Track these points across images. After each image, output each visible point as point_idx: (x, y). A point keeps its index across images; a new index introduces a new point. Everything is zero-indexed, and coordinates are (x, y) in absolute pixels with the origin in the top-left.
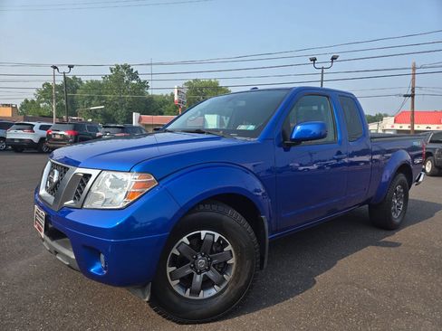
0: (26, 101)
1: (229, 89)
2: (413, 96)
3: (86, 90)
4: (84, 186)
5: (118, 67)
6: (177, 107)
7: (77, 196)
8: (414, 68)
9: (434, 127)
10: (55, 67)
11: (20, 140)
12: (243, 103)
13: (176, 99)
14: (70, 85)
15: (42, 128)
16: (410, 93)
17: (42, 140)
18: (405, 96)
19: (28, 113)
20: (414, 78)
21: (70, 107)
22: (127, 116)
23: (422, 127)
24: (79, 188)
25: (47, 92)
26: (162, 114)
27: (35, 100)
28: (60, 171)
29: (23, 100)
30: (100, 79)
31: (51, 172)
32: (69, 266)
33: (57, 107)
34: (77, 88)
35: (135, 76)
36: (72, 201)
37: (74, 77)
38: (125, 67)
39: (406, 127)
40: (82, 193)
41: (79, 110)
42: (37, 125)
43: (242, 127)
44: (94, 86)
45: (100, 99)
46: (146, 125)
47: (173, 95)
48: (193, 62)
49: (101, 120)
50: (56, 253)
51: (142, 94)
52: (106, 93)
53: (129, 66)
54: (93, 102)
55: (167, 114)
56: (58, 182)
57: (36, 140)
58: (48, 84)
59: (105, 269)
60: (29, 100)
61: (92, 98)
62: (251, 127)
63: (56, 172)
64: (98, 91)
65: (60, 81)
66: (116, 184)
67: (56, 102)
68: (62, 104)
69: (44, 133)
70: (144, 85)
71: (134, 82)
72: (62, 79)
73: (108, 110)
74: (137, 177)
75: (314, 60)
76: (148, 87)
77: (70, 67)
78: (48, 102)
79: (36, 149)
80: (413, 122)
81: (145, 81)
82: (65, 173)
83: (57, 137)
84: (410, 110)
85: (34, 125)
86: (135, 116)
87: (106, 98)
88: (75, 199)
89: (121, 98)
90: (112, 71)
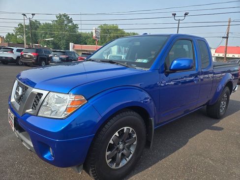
0: (9, 34)
1: (124, 30)
2: (227, 38)
3: (43, 29)
4: (39, 100)
5: (60, 16)
6: (95, 40)
7: (34, 107)
8: (229, 22)
9: (236, 56)
10: (24, 15)
11: (5, 57)
12: (138, 44)
13: (94, 35)
14: (34, 25)
15: (18, 51)
16: (226, 36)
17: (18, 57)
18: (223, 38)
19: (10, 41)
20: (229, 28)
21: (34, 38)
22: (66, 45)
23: (230, 56)
24: (35, 101)
25: (21, 29)
26: (86, 44)
27: (14, 34)
28: (23, 88)
29: (7, 34)
30: (51, 22)
31: (17, 88)
32: (30, 150)
33: (26, 38)
34: (38, 27)
35: (70, 21)
36: (31, 110)
37: (36, 21)
38: (65, 15)
39: (221, 55)
40: (37, 105)
41: (39, 40)
42: (15, 49)
43: (139, 61)
44: (47, 26)
45: (51, 34)
46: (77, 50)
47: (92, 33)
48: (104, 14)
49: (52, 46)
50: (22, 141)
51: (75, 32)
52: (54, 31)
53: (67, 15)
54: (47, 36)
55: (89, 44)
56: (22, 96)
57: (15, 58)
58: (20, 24)
59: (53, 156)
60: (11, 34)
61: (46, 33)
62: (145, 61)
63: (20, 89)
64: (49, 30)
65: (27, 23)
66: (59, 101)
67: (26, 35)
68: (29, 36)
69: (19, 54)
70: (75, 26)
71: (70, 24)
72: (28, 21)
73: (55, 41)
74: (73, 97)
75: (174, 15)
76: (78, 28)
77: (33, 15)
78: (22, 35)
79: (15, 63)
80: (226, 52)
81: (76, 25)
82: (26, 90)
83: (27, 56)
84: (225, 45)
85: (13, 49)
86: (71, 45)
87: (54, 33)
88: (32, 108)
89: (62, 34)
90: (57, 18)
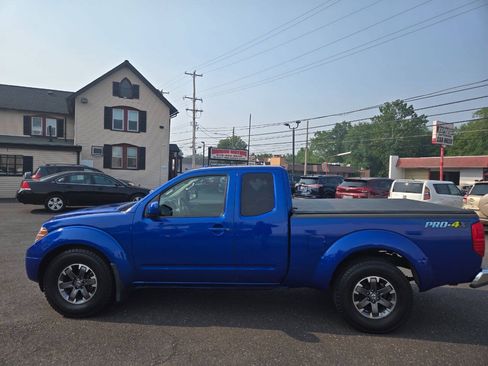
10: (287, 125)
13: (434, 137)
30: (369, 121)
35: (410, 111)
38: (397, 104)
53: (402, 102)
70: (421, 120)
77: (298, 122)
81: (422, 116)
86: (393, 159)
90: (381, 111)
